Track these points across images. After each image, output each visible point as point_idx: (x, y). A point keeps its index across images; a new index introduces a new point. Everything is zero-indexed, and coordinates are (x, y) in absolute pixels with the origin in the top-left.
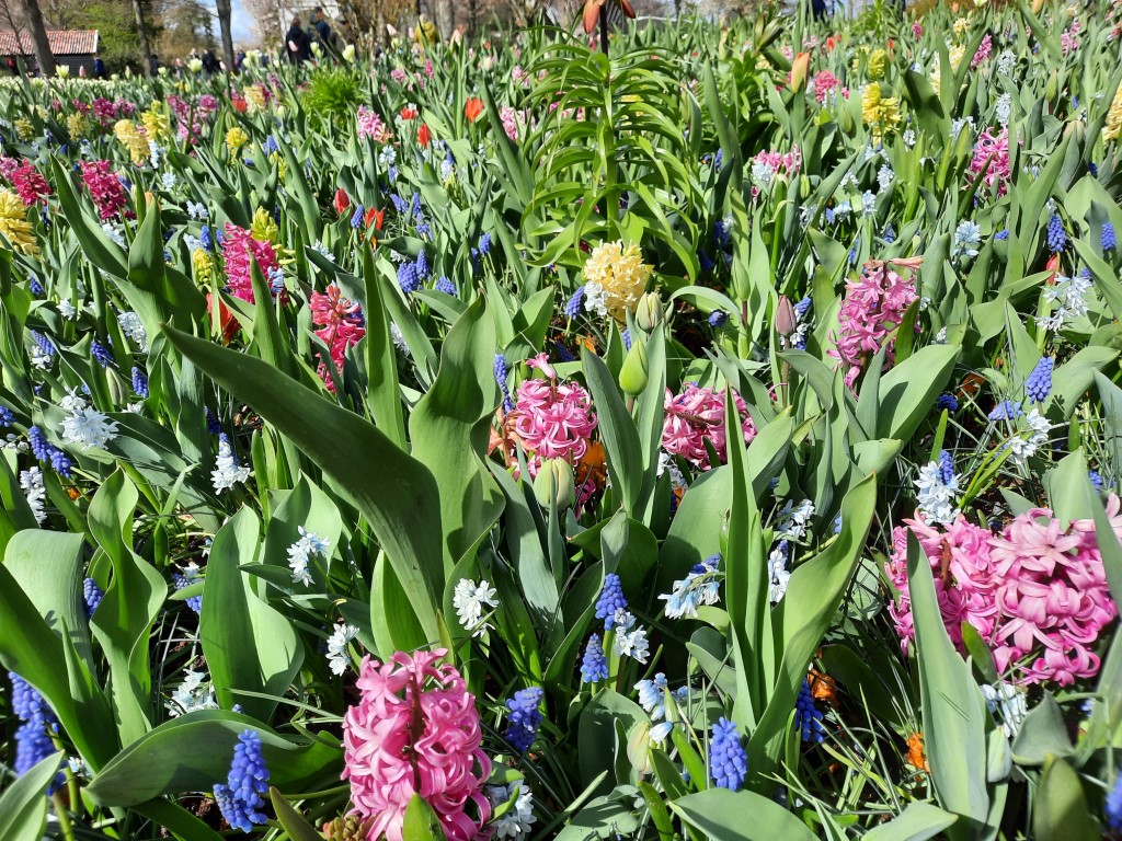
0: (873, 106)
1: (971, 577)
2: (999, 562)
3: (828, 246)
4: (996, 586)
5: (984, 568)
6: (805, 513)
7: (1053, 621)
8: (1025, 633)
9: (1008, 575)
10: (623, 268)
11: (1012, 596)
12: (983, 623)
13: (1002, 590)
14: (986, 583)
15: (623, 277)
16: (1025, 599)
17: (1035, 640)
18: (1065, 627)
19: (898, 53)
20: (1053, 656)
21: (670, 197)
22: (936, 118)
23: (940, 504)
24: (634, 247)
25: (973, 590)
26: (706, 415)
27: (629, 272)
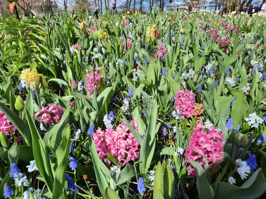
0: (101, 34)
1: (110, 141)
2: (115, 137)
3: (88, 66)
4: (115, 142)
5: (112, 139)
6: (78, 133)
7: (128, 147)
8: (123, 151)
9: (117, 139)
10: (31, 75)
11: (119, 144)
12: (114, 151)
13: (116, 143)
14: (113, 142)
15: (31, 78)
16: (121, 144)
17: (125, 153)
18: (131, 148)
19: (110, 23)
20: (129, 155)
21: (45, 56)
22: (115, 37)
23: (109, 124)
24: (34, 70)
25: (111, 144)
26: (54, 112)
27: (33, 76)
